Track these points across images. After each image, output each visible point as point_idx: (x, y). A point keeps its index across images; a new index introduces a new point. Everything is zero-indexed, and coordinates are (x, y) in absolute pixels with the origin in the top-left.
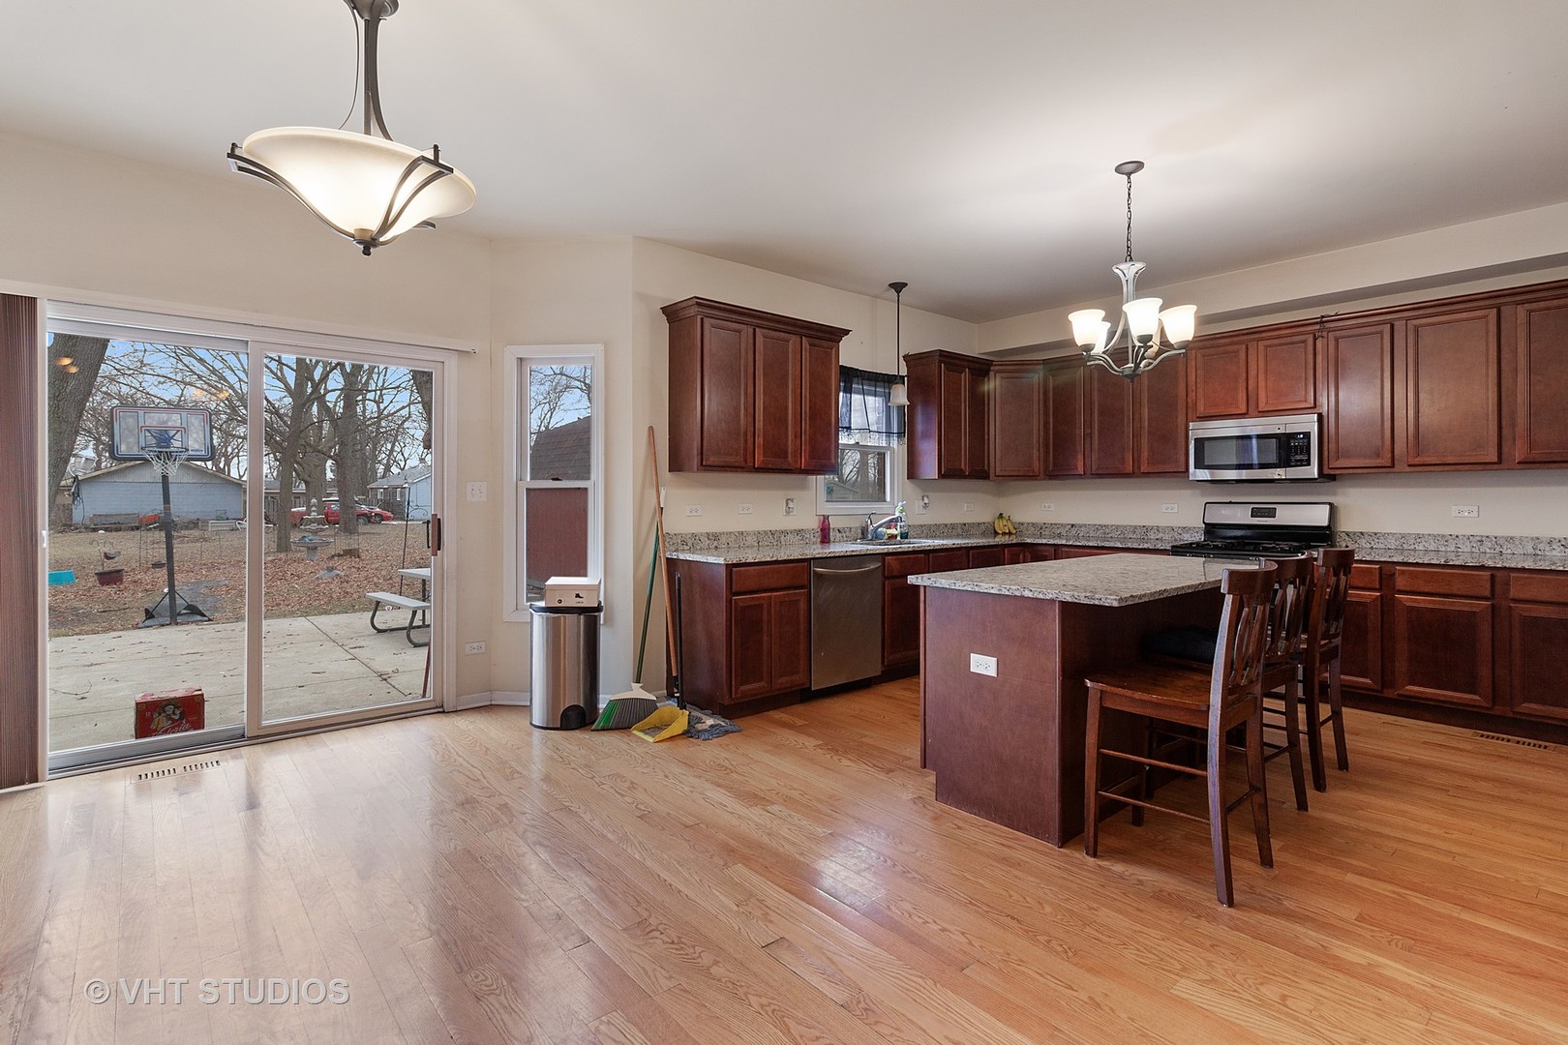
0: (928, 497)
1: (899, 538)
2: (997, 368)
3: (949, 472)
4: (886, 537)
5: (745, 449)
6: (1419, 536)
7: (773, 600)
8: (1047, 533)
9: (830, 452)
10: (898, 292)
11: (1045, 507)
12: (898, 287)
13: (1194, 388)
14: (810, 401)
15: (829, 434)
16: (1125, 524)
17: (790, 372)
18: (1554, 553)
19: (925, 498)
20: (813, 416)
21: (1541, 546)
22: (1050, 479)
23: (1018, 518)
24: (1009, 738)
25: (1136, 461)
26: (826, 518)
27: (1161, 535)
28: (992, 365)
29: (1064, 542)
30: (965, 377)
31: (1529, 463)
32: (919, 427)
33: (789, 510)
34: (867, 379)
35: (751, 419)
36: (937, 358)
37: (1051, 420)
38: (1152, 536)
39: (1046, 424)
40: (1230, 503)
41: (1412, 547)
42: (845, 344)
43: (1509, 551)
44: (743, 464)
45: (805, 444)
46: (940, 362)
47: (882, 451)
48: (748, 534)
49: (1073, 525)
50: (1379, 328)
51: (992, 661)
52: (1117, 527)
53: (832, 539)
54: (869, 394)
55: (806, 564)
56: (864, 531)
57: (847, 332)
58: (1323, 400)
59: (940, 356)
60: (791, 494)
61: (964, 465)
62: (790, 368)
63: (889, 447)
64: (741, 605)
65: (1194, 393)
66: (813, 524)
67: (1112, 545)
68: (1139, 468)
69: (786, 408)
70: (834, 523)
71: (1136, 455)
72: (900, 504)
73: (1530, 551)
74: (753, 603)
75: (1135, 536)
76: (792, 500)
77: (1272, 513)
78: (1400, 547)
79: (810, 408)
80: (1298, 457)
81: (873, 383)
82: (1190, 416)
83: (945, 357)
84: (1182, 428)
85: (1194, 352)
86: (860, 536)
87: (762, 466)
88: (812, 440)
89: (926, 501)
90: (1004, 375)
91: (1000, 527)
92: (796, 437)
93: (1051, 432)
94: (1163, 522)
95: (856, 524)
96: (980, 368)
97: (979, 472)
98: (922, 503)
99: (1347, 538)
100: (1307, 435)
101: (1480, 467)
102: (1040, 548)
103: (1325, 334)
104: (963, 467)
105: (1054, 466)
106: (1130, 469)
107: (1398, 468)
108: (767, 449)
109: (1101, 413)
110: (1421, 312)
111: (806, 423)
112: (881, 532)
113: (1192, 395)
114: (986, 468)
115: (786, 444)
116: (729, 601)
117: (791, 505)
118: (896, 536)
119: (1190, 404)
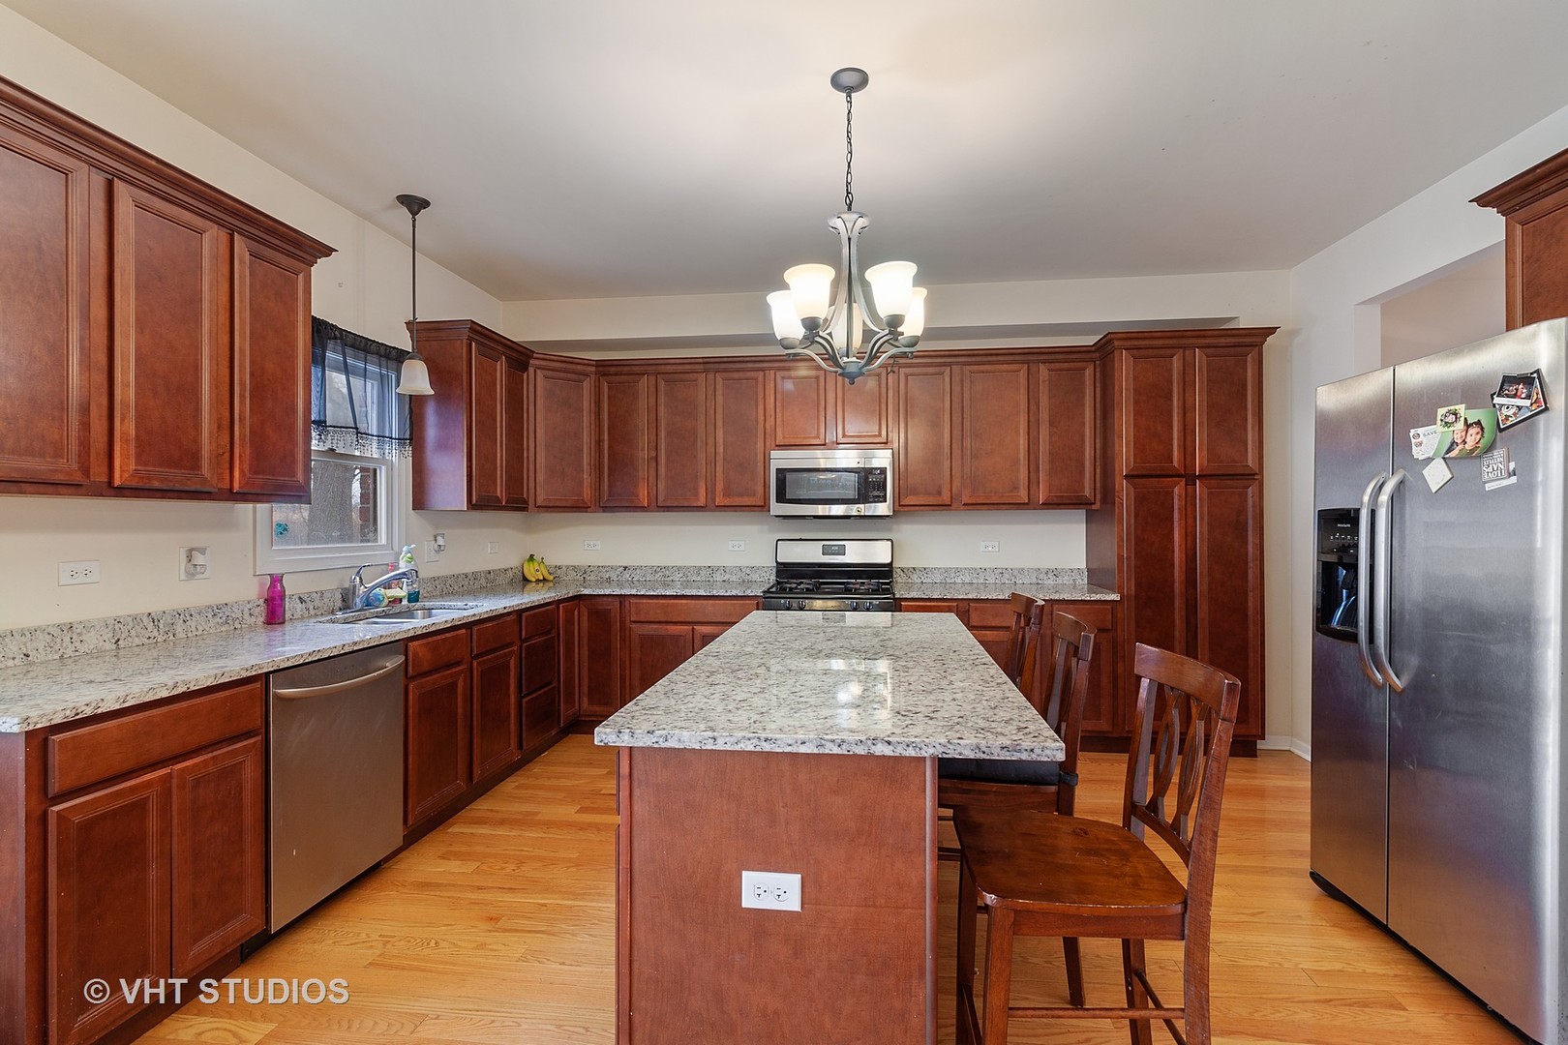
0: (443, 535)
1: (405, 602)
2: (537, 362)
3: (481, 501)
4: (386, 601)
5: (85, 445)
6: (958, 570)
7: (175, 781)
8: (592, 578)
9: (294, 461)
10: (414, 214)
11: (589, 545)
12: (415, 204)
13: (773, 413)
14: (252, 362)
15: (292, 428)
16: (687, 564)
17: (206, 296)
18: (1050, 582)
19: (439, 538)
20: (258, 391)
21: (1041, 576)
22: (604, 511)
23: (554, 559)
24: (828, 1025)
25: (711, 492)
26: (276, 580)
27: (728, 576)
28: (532, 357)
29: (634, 592)
30: (501, 367)
31: (1048, 505)
32: (431, 432)
33: (193, 571)
34: (351, 346)
35: (100, 378)
36: (465, 334)
37: (606, 437)
38: (718, 577)
39: (599, 442)
40: (801, 540)
41: (952, 581)
42: (320, 269)
43: (1021, 582)
44: (78, 478)
45: (242, 445)
46: (471, 340)
47: (371, 466)
48: (88, 626)
49: (625, 568)
50: (942, 369)
51: (792, 882)
52: (679, 568)
53: (288, 615)
54: (355, 374)
55: (258, 685)
56: (347, 600)
57: (327, 251)
58: (893, 436)
59: (472, 330)
60: (198, 539)
61: (500, 491)
62: (206, 287)
63: (383, 460)
64: (77, 819)
65: (773, 418)
66: (248, 592)
67: (694, 592)
68: (714, 500)
69: (197, 368)
70: (291, 586)
71: (709, 486)
72: (405, 549)
73: (1034, 581)
74: (117, 805)
75: (699, 579)
76: (203, 551)
77: (842, 551)
78: (943, 581)
79: (252, 375)
80: (876, 493)
81: (361, 354)
82: (768, 444)
83: (479, 334)
84: (760, 458)
85: (772, 372)
86: (339, 604)
87: (134, 483)
88: (258, 438)
89: (440, 541)
90: (549, 373)
91: (531, 571)
92: (219, 427)
93: (606, 451)
94: (730, 561)
95: (331, 584)
96: (519, 357)
97: (517, 503)
98: (434, 546)
99: (902, 573)
100: (883, 471)
101: (1015, 506)
102: (600, 600)
103: (896, 369)
104: (499, 494)
105: (609, 496)
106: (702, 502)
107: (954, 506)
108: (143, 446)
109: (669, 434)
110: (973, 359)
111: (242, 402)
112: (376, 595)
113: (770, 422)
114: (525, 496)
115: (196, 440)
116: (38, 822)
117: (199, 559)
118: (401, 600)
119: (768, 431)
